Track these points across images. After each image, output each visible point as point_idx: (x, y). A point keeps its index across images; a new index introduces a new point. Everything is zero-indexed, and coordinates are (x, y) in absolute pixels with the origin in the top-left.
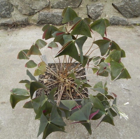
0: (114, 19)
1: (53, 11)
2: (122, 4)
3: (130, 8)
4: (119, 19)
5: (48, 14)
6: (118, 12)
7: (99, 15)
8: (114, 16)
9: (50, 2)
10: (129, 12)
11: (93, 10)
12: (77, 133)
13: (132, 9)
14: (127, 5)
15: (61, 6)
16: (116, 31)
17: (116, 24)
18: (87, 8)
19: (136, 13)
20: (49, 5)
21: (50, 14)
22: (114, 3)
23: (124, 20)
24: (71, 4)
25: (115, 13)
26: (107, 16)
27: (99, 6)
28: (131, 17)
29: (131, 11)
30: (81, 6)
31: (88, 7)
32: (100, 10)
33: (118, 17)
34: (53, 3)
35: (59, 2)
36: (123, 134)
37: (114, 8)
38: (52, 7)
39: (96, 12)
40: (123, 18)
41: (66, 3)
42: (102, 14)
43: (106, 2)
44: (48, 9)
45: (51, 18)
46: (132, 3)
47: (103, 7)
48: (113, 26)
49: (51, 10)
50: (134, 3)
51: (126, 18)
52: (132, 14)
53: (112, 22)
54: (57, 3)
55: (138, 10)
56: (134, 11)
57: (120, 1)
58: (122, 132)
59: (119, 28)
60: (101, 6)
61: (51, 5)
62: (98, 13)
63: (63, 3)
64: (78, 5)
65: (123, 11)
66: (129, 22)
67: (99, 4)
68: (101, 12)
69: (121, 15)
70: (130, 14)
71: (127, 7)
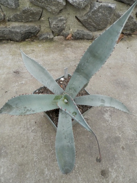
0: (78, 33)
1: (11, 25)
2: (86, 18)
3: (94, 22)
4: (83, 33)
5: (4, 30)
6: (82, 25)
7: (62, 29)
8: (79, 29)
9: (5, 16)
10: (93, 26)
11: (54, 25)
12: (37, 171)
13: (95, 23)
14: (90, 19)
15: (19, 19)
16: (81, 47)
17: (81, 39)
18: (48, 22)
19: (100, 27)
20: (4, 19)
21: (7, 31)
22: (77, 16)
23: (88, 34)
24: (30, 17)
25: (79, 27)
26: (71, 30)
27: (61, 20)
28: (95, 31)
29: (95, 25)
30: (42, 19)
31: (50, 20)
32: (63, 24)
33: (82, 31)
34: (9, 16)
35: (15, 15)
36: (78, 165)
37: (78, 22)
38: (9, 21)
39: (58, 27)
40: (88, 31)
41: (24, 16)
42: (66, 28)
43: (69, 14)
44: (4, 23)
45: (8, 34)
46: (96, 17)
47: (65, 20)
48: (78, 41)
49: (8, 23)
50: (98, 17)
51: (91, 31)
52: (96, 28)
53: (77, 36)
54: (14, 16)
55: (102, 24)
56: (98, 25)
57: (84, 15)
58: (77, 164)
59: (84, 43)
60: (64, 20)
61: (7, 19)
62: (60, 27)
63: (20, 16)
64: (38, 18)
65: (87, 25)
66: (94, 35)
67: (62, 18)
68: (65, 25)
69: (86, 29)
70: (94, 28)
71: (90, 21)
